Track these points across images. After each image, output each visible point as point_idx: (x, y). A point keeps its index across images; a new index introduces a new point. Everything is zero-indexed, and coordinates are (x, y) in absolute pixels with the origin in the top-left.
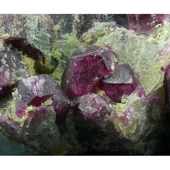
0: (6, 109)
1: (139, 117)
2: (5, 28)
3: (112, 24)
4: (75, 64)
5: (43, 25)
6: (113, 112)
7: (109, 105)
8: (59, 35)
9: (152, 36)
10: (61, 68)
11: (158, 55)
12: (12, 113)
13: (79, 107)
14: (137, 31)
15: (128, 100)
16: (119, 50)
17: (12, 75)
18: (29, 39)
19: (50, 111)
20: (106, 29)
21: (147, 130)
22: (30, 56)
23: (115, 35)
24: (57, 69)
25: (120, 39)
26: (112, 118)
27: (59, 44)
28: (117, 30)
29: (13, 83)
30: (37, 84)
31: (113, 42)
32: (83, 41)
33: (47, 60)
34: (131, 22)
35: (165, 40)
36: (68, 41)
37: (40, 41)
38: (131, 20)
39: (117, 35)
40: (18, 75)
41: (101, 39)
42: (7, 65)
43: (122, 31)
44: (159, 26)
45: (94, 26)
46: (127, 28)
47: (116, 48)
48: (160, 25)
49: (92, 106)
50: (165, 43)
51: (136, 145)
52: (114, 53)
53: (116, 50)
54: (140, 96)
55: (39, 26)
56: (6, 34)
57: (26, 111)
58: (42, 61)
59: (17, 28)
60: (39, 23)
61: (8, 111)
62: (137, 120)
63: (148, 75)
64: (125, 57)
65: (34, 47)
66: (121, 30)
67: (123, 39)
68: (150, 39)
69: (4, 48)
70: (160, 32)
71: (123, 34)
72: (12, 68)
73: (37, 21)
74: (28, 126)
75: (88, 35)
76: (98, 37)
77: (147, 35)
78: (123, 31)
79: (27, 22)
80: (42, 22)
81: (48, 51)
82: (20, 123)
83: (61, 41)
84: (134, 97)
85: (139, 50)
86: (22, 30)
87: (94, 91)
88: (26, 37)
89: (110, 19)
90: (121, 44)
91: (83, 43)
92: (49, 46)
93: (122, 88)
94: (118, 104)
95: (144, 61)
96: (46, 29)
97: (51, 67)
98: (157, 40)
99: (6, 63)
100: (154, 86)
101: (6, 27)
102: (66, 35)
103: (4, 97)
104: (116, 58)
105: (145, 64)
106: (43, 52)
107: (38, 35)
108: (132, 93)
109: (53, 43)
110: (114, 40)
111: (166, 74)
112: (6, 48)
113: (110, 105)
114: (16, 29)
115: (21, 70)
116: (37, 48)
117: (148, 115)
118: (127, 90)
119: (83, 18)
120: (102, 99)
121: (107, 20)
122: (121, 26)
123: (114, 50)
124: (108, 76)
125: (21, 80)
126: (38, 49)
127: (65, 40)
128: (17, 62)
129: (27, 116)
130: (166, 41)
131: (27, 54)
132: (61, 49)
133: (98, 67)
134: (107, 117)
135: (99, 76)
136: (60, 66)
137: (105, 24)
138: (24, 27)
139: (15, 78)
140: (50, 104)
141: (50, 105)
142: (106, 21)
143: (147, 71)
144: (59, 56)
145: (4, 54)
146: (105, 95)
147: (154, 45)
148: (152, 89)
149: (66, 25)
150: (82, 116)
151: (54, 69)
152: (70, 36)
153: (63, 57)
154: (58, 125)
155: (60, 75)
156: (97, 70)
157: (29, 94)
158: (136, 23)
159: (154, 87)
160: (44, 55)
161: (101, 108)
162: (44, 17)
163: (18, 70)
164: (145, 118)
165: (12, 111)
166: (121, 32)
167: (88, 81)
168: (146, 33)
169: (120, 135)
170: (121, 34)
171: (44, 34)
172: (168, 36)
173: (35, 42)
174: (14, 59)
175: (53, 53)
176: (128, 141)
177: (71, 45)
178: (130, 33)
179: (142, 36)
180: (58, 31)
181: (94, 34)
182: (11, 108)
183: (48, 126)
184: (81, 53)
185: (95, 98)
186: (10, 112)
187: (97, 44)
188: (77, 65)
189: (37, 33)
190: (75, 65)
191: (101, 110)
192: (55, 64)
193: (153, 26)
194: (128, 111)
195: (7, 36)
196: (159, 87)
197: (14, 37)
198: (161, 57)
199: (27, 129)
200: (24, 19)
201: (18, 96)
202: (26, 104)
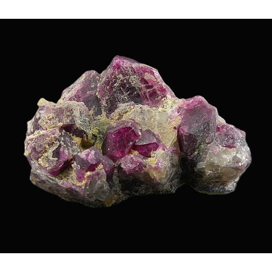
0: (68, 177)
1: (166, 165)
3: (131, 103)
4: (114, 136)
6: (148, 165)
7: (143, 160)
8: (93, 118)
9: (161, 107)
11: (169, 119)
13: (121, 166)
14: (150, 105)
15: (156, 154)
16: (141, 121)
17: (69, 152)
18: (77, 124)
19: (102, 172)
20: (128, 108)
21: (171, 174)
22: (77, 136)
23: (136, 111)
24: (97, 142)
25: (139, 113)
26: (148, 169)
27: (95, 124)
28: (136, 107)
29: (71, 158)
30: (90, 155)
31: (135, 116)
32: (112, 119)
33: (89, 137)
34: (144, 100)
35: (171, 108)
36: (101, 121)
37: (83, 124)
38: (144, 98)
40: (73, 151)
41: (125, 115)
45: (119, 107)
46: (143, 105)
47: (138, 119)
48: (165, 98)
49: (131, 164)
50: (171, 110)
51: (165, 186)
52: (137, 124)
53: (139, 121)
54: (164, 150)
57: (85, 177)
58: (86, 138)
59: (67, 117)
60: (80, 112)
61: (70, 179)
62: (166, 167)
63: (165, 134)
64: (146, 125)
65: (80, 129)
67: (141, 112)
68: (160, 109)
69: (60, 134)
70: (166, 103)
71: (141, 109)
72: (69, 147)
73: (79, 110)
75: (115, 114)
76: (123, 114)
77: (158, 107)
79: (74, 112)
80: (82, 111)
81: (89, 130)
82: (82, 186)
83: (96, 121)
84: (160, 151)
85: (155, 118)
86: (71, 118)
87: (130, 152)
88: (75, 123)
89: (129, 100)
90: (141, 116)
92: (89, 126)
93: (150, 146)
94: (149, 158)
95: (160, 125)
96: (85, 114)
97: (92, 141)
98: (165, 109)
99: (64, 144)
101: (59, 118)
103: (66, 169)
104: (140, 127)
105: (161, 127)
106: (86, 131)
108: (158, 149)
109: (91, 124)
110: (136, 114)
111: (178, 131)
112: (62, 133)
114: (66, 119)
115: (74, 147)
116: (82, 129)
117: (171, 162)
118: (154, 147)
119: (109, 103)
120: (137, 157)
122: (138, 104)
123: (137, 121)
124: (138, 140)
125: (77, 154)
127: (99, 121)
128: (71, 142)
129: (86, 180)
131: (75, 135)
132: (97, 127)
133: (130, 135)
134: (143, 169)
135: (132, 141)
136: (99, 140)
137: (127, 104)
138: (72, 116)
139: (72, 154)
141: (102, 169)
142: (127, 102)
143: (164, 131)
144: (97, 132)
145: (61, 138)
146: (139, 154)
147: (164, 112)
148: (170, 144)
149: (97, 109)
150: (124, 172)
151: (95, 142)
152: (101, 117)
153: (100, 132)
154: (108, 182)
155: (100, 146)
156: (130, 137)
158: (148, 100)
159: (172, 142)
160: (87, 134)
161: (138, 164)
162: (82, 106)
164: (169, 165)
165: (74, 179)
166: (139, 108)
167: (125, 146)
168: (156, 106)
169: (154, 180)
171: (84, 118)
172: (172, 105)
173: (80, 126)
174: (68, 140)
175: (92, 131)
176: (159, 184)
177: (104, 123)
178: (146, 107)
179: (154, 108)
180: (93, 115)
181: (120, 112)
182: (72, 176)
183: (102, 184)
184: (113, 128)
185: (132, 157)
187: (123, 119)
189: (81, 119)
192: (95, 139)
193: (160, 100)
194: (158, 162)
195: (61, 124)
196: (175, 141)
197: (66, 125)
198: (172, 120)
199: (88, 189)
200: (72, 110)
201: (77, 167)
202: (84, 171)
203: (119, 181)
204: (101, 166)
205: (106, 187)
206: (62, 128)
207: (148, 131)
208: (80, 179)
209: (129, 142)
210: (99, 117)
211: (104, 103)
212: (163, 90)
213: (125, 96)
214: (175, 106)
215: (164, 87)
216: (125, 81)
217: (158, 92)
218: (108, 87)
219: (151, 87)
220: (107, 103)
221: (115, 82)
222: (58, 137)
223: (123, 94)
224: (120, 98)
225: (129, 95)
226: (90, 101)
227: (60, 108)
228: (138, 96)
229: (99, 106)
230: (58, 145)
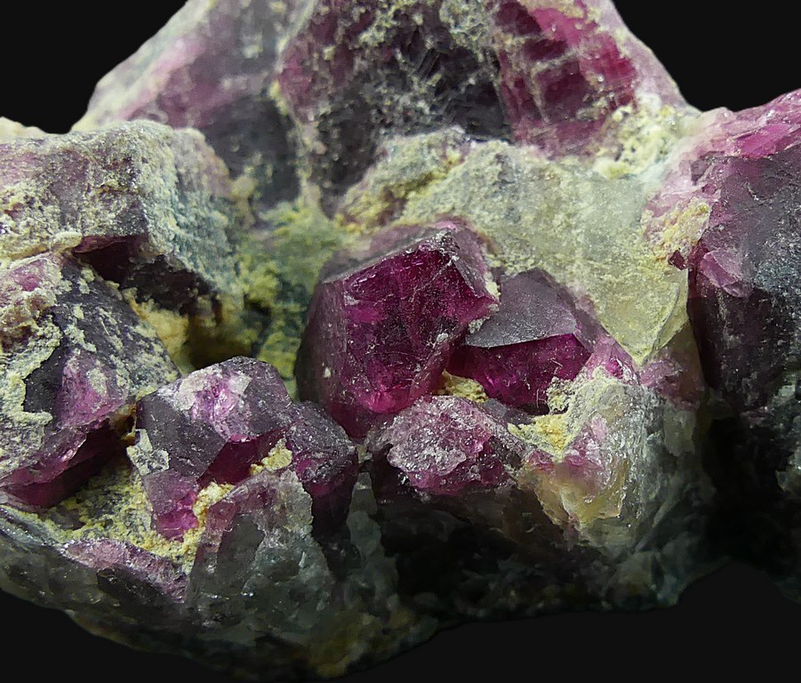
0: (111, 517)
1: (630, 452)
2: (57, 210)
3: (451, 135)
4: (350, 301)
5: (194, 182)
6: (530, 451)
7: (506, 427)
8: (254, 214)
9: (604, 155)
10: (287, 335)
11: (647, 215)
12: (140, 528)
13: (391, 458)
14: (548, 146)
15: (573, 397)
16: (498, 224)
17: (115, 382)
18: (158, 235)
19: (289, 489)
20: (433, 158)
21: (658, 503)
22: (163, 303)
23: (472, 174)
24: (272, 338)
25: (491, 183)
26: (532, 473)
27: (261, 246)
28: (473, 155)
29: (125, 411)
30: (222, 395)
31: (467, 198)
32: (350, 219)
33: (230, 312)
34: (518, 118)
35: (658, 160)
36: (293, 230)
37: (195, 241)
38: (517, 110)
39: (478, 170)
40: (137, 378)
41: (419, 196)
42: (92, 347)
43: (494, 154)
44: (626, 115)
45: (384, 154)
46: (510, 143)
47: (484, 218)
48: (628, 109)
49: (443, 446)
50: (660, 168)
51: (624, 566)
52: (480, 240)
53: (487, 227)
54: (618, 373)
55: (182, 185)
56: (66, 229)
57: (197, 509)
58: (213, 315)
59: (104, 200)
60: (179, 175)
61: (120, 525)
62: (626, 465)
63: (624, 295)
64: (523, 245)
65: (178, 267)
66: (488, 152)
67: (502, 182)
68: (603, 165)
69: (67, 286)
70: (632, 133)
71: (500, 165)
72: (112, 357)
73: (174, 169)
74: (211, 569)
75: (365, 191)
76: (406, 194)
77: (588, 154)
78: (498, 152)
79: (139, 172)
80: (188, 172)
81: (226, 274)
82: (181, 561)
83: (266, 234)
84: (594, 382)
85: (571, 209)
86: (124, 206)
87: (437, 386)
88: (146, 230)
89: (439, 118)
90: (500, 202)
91: (352, 226)
92: (229, 258)
93: (542, 356)
94: (536, 418)
95: (600, 247)
96: (206, 194)
97: (247, 337)
98: (627, 164)
99: (86, 340)
100: (658, 329)
101: (60, 205)
102: (281, 210)
103: (97, 474)
104: (492, 256)
105: (604, 254)
106: (212, 279)
107: (182, 219)
108: (584, 369)
109: (240, 245)
110: (473, 192)
111: (694, 277)
112: (75, 286)
113: (511, 427)
114: (99, 207)
115: (143, 358)
116: (189, 266)
117: (653, 441)
118: (564, 361)
119: (336, 137)
120: (476, 409)
121: (429, 126)
122: (484, 138)
123: (477, 228)
124: (480, 322)
125: (154, 394)
126: (192, 273)
127: (282, 229)
128: (125, 331)
129: (201, 531)
130: (660, 163)
131: (151, 297)
132: (272, 265)
133: (439, 293)
134: (507, 476)
135: (448, 325)
136: (281, 328)
137: (425, 141)
138: (132, 194)
139: (130, 393)
140: (286, 465)
141: (284, 470)
142: (428, 129)
143: (621, 278)
144: (271, 290)
145: (71, 307)
146: (484, 395)
147: (624, 181)
148: (651, 342)
149: (275, 172)
150: (409, 489)
151: (260, 341)
152: (296, 210)
153: (284, 291)
154: (321, 545)
155: (288, 360)
156: (436, 304)
157: (198, 441)
158: (538, 117)
159: (661, 333)
160: (216, 293)
161: (480, 446)
162: (192, 150)
163: (134, 362)
164: (644, 456)
165: (138, 522)
166: (491, 157)
167: (409, 353)
168: (580, 148)
169: (567, 535)
170: (491, 164)
171: (202, 214)
172: (665, 143)
173: (178, 247)
174: (112, 321)
175: (246, 281)
176: (593, 554)
177: (309, 242)
178: (525, 157)
179: (569, 161)
180: (250, 200)
181: (391, 183)
182: (130, 510)
183: (288, 554)
184: (355, 262)
185: (448, 410)
186: (132, 526)
187: (409, 217)
188: (357, 302)
189: (180, 211)
190: (352, 304)
191: (481, 454)
192: (258, 323)
193: (603, 119)
194: (586, 434)
195: (70, 236)
196: (674, 330)
197: (97, 238)
198: (662, 218)
199: (211, 577)
200: (127, 160)
201: (155, 457)
202: (190, 481)
203: (384, 541)
204: (279, 456)
205: (311, 570)
206: (75, 259)
207: (537, 278)
208: (170, 520)
209: (430, 332)
210: (284, 210)
211: (307, 137)
212: (618, 68)
213: (418, 95)
214: (682, 150)
215: (625, 52)
216: (418, 19)
217: (596, 79)
218: (328, 51)
219: (557, 47)
220: (324, 135)
221: (366, 23)
222: (52, 302)
223: (406, 87)
224: (391, 108)
225: (439, 89)
226: (234, 127)
227: (68, 152)
228: (487, 93)
229: (284, 152)
230: (54, 342)
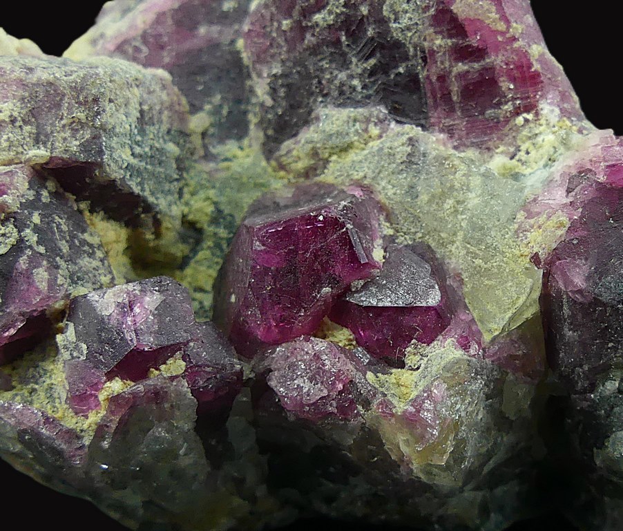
0: (36, 386)
1: (463, 414)
2: (34, 131)
3: (375, 113)
4: (258, 246)
5: (155, 117)
6: (379, 398)
7: (364, 374)
8: (205, 147)
9: (502, 153)
10: (213, 254)
12: (57, 400)
13: (269, 380)
15: (426, 359)
16: (398, 198)
17: (56, 281)
18: (112, 164)
19: (178, 393)
20: (357, 131)
21: (489, 455)
22: (112, 215)
23: (386, 150)
24: (201, 255)
25: (399, 162)
26: (377, 417)
27: (205, 176)
28: (390, 133)
29: (59, 305)
30: (137, 310)
31: (377, 171)
32: (282, 167)
33: (168, 228)
34: (436, 107)
35: (546, 166)
36: (235, 166)
37: (146, 168)
38: (436, 101)
39: (391, 148)
40: (75, 279)
41: (339, 160)
43: (408, 136)
44: (526, 120)
45: (318, 119)
46: (423, 128)
47: (388, 191)
48: (530, 116)
49: (311, 380)
51: (453, 501)
52: (382, 209)
53: (389, 199)
54: (466, 347)
55: (143, 120)
56: (39, 148)
57: (102, 396)
58: (153, 230)
59: (72, 129)
60: (142, 112)
61: (42, 395)
62: (457, 425)
63: (488, 279)
64: (416, 220)
65: (126, 190)
66: (403, 134)
67: (409, 162)
68: (499, 161)
69: (31, 195)
70: (529, 138)
71: (410, 147)
72: (58, 258)
73: (138, 106)
75: (297, 147)
76: (330, 156)
77: (489, 149)
78: (411, 135)
79: (104, 111)
80: (151, 109)
81: (170, 198)
82: (83, 434)
83: (212, 165)
84: (445, 351)
85: (461, 197)
86: (88, 136)
87: (316, 329)
88: (102, 159)
89: (368, 97)
90: (404, 179)
91: (282, 173)
92: (175, 183)
93: (407, 320)
94: (394, 371)
95: (477, 235)
96: (164, 128)
97: (180, 250)
98: (519, 164)
99: (38, 243)
100: (509, 314)
101: (37, 127)
102: (228, 147)
103: (32, 350)
104: (388, 224)
105: (480, 242)
106: (156, 202)
107: (137, 150)
108: (440, 337)
109: (187, 174)
110: (383, 167)
112: (38, 195)
113: (370, 375)
114: (68, 134)
115: (85, 262)
116: (136, 190)
117: (491, 405)
118: (424, 328)
119: (282, 95)
120: (343, 355)
121: (358, 102)
123: (381, 198)
124: (362, 282)
125: (85, 296)
126: (139, 196)
127: (226, 164)
128: (73, 237)
129: (102, 414)
130: (547, 168)
131: (103, 209)
132: (211, 193)
133: (331, 254)
134: (358, 414)
135: (334, 281)
136: (210, 247)
137: (352, 114)
138: (96, 128)
139: (67, 291)
140: (179, 373)
141: (177, 377)
142: (357, 104)
143: (489, 265)
144: (207, 215)
145: (31, 214)
146: (354, 343)
148: (502, 324)
149: (230, 113)
150: (280, 408)
151: (191, 255)
152: (242, 149)
153: (217, 218)
154: (202, 439)
155: (210, 276)
156: (327, 262)
157: (111, 343)
158: (452, 110)
159: (512, 319)
160: (157, 213)
161: (340, 386)
162: (158, 90)
163: (76, 264)
164: (480, 417)
165: (56, 395)
166: (405, 138)
167: (298, 298)
169: (403, 470)
170: (403, 145)
171: (157, 145)
173: (128, 174)
174: (64, 228)
175: (187, 204)
176: (426, 488)
177: (245, 180)
180: (204, 135)
181: (318, 145)
182: (52, 384)
183: (172, 443)
184: (277, 206)
185: (320, 351)
186: (51, 398)
187: (328, 177)
188: (263, 248)
189: (137, 143)
190: (259, 249)
191: (340, 393)
192: (192, 241)
194: (425, 395)
195: (40, 154)
196: (525, 317)
197: (62, 159)
199: (105, 451)
200: (96, 100)
201: (77, 347)
202: (101, 374)
203: (258, 442)
204: (176, 366)
205: (189, 458)
206: (41, 173)
208: (81, 400)
209: (317, 284)
210: (230, 147)
211: (260, 90)
212: (527, 77)
213: (354, 74)
214: (566, 162)
215: (536, 67)
216: (364, 10)
217: (505, 85)
218: (286, 23)
219: (478, 53)
220: (273, 92)
221: (319, 6)
222: (16, 208)
223: (345, 65)
224: (330, 81)
225: (373, 72)
227: (50, 84)
230: (12, 241)
